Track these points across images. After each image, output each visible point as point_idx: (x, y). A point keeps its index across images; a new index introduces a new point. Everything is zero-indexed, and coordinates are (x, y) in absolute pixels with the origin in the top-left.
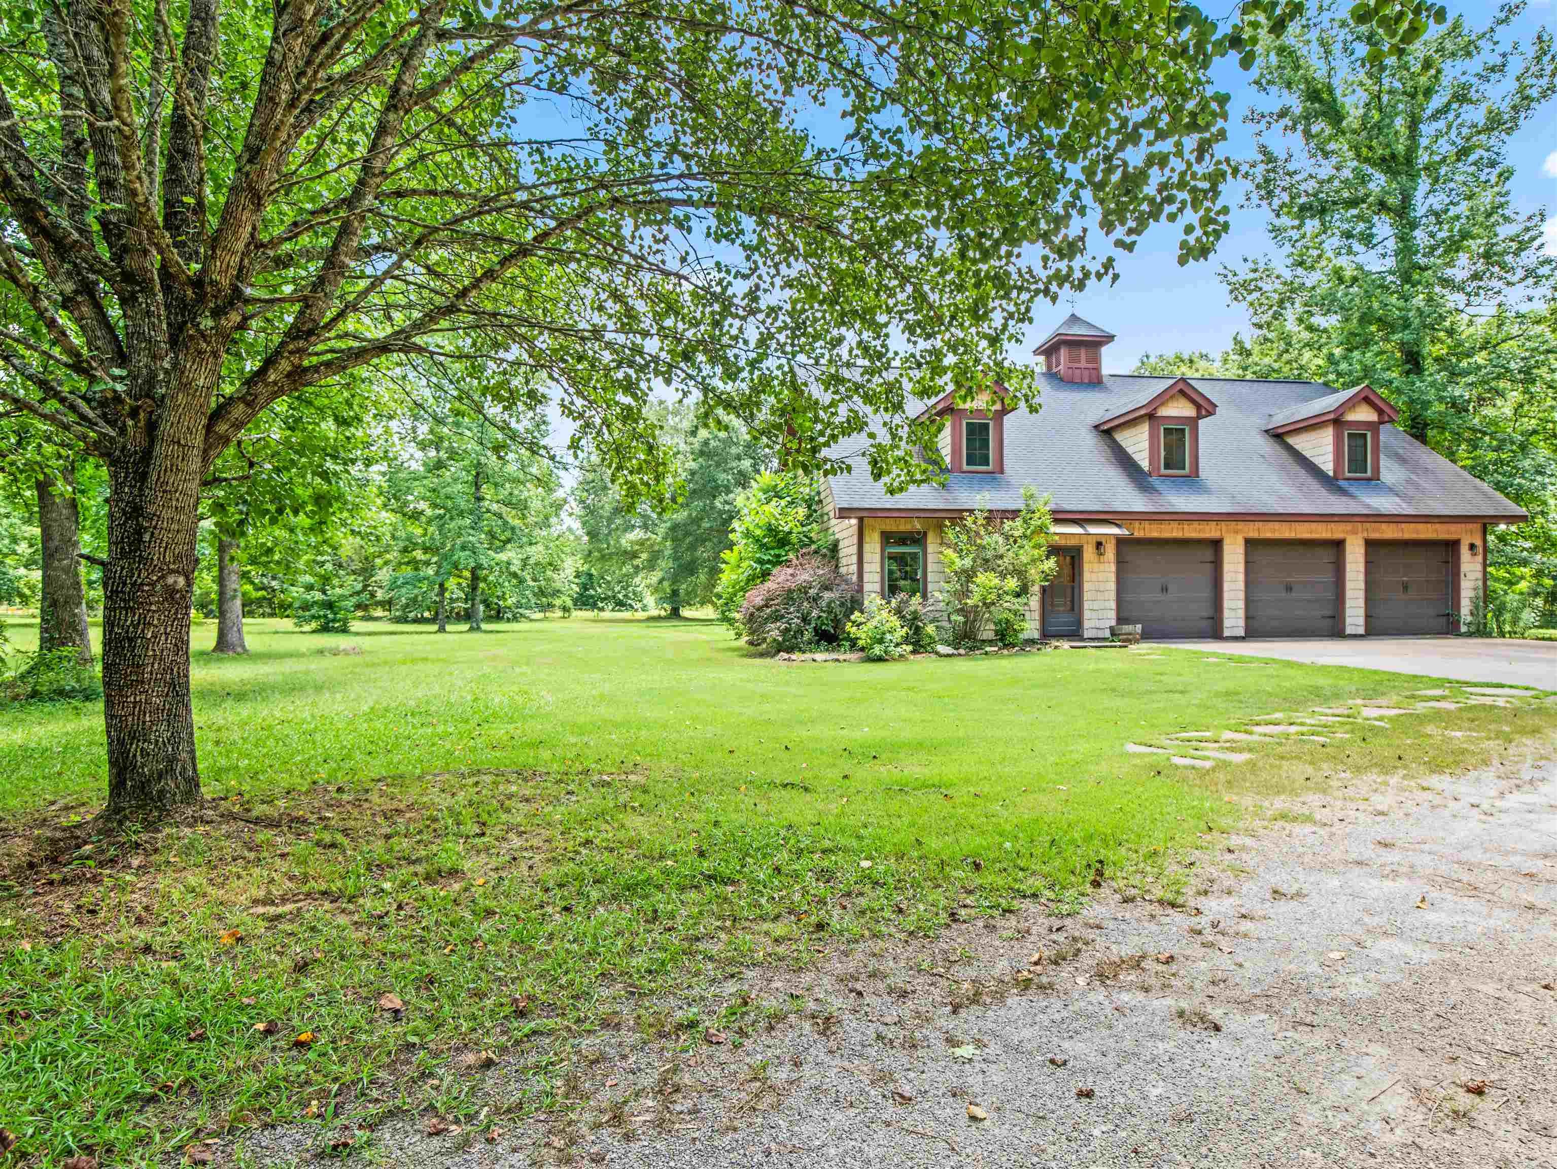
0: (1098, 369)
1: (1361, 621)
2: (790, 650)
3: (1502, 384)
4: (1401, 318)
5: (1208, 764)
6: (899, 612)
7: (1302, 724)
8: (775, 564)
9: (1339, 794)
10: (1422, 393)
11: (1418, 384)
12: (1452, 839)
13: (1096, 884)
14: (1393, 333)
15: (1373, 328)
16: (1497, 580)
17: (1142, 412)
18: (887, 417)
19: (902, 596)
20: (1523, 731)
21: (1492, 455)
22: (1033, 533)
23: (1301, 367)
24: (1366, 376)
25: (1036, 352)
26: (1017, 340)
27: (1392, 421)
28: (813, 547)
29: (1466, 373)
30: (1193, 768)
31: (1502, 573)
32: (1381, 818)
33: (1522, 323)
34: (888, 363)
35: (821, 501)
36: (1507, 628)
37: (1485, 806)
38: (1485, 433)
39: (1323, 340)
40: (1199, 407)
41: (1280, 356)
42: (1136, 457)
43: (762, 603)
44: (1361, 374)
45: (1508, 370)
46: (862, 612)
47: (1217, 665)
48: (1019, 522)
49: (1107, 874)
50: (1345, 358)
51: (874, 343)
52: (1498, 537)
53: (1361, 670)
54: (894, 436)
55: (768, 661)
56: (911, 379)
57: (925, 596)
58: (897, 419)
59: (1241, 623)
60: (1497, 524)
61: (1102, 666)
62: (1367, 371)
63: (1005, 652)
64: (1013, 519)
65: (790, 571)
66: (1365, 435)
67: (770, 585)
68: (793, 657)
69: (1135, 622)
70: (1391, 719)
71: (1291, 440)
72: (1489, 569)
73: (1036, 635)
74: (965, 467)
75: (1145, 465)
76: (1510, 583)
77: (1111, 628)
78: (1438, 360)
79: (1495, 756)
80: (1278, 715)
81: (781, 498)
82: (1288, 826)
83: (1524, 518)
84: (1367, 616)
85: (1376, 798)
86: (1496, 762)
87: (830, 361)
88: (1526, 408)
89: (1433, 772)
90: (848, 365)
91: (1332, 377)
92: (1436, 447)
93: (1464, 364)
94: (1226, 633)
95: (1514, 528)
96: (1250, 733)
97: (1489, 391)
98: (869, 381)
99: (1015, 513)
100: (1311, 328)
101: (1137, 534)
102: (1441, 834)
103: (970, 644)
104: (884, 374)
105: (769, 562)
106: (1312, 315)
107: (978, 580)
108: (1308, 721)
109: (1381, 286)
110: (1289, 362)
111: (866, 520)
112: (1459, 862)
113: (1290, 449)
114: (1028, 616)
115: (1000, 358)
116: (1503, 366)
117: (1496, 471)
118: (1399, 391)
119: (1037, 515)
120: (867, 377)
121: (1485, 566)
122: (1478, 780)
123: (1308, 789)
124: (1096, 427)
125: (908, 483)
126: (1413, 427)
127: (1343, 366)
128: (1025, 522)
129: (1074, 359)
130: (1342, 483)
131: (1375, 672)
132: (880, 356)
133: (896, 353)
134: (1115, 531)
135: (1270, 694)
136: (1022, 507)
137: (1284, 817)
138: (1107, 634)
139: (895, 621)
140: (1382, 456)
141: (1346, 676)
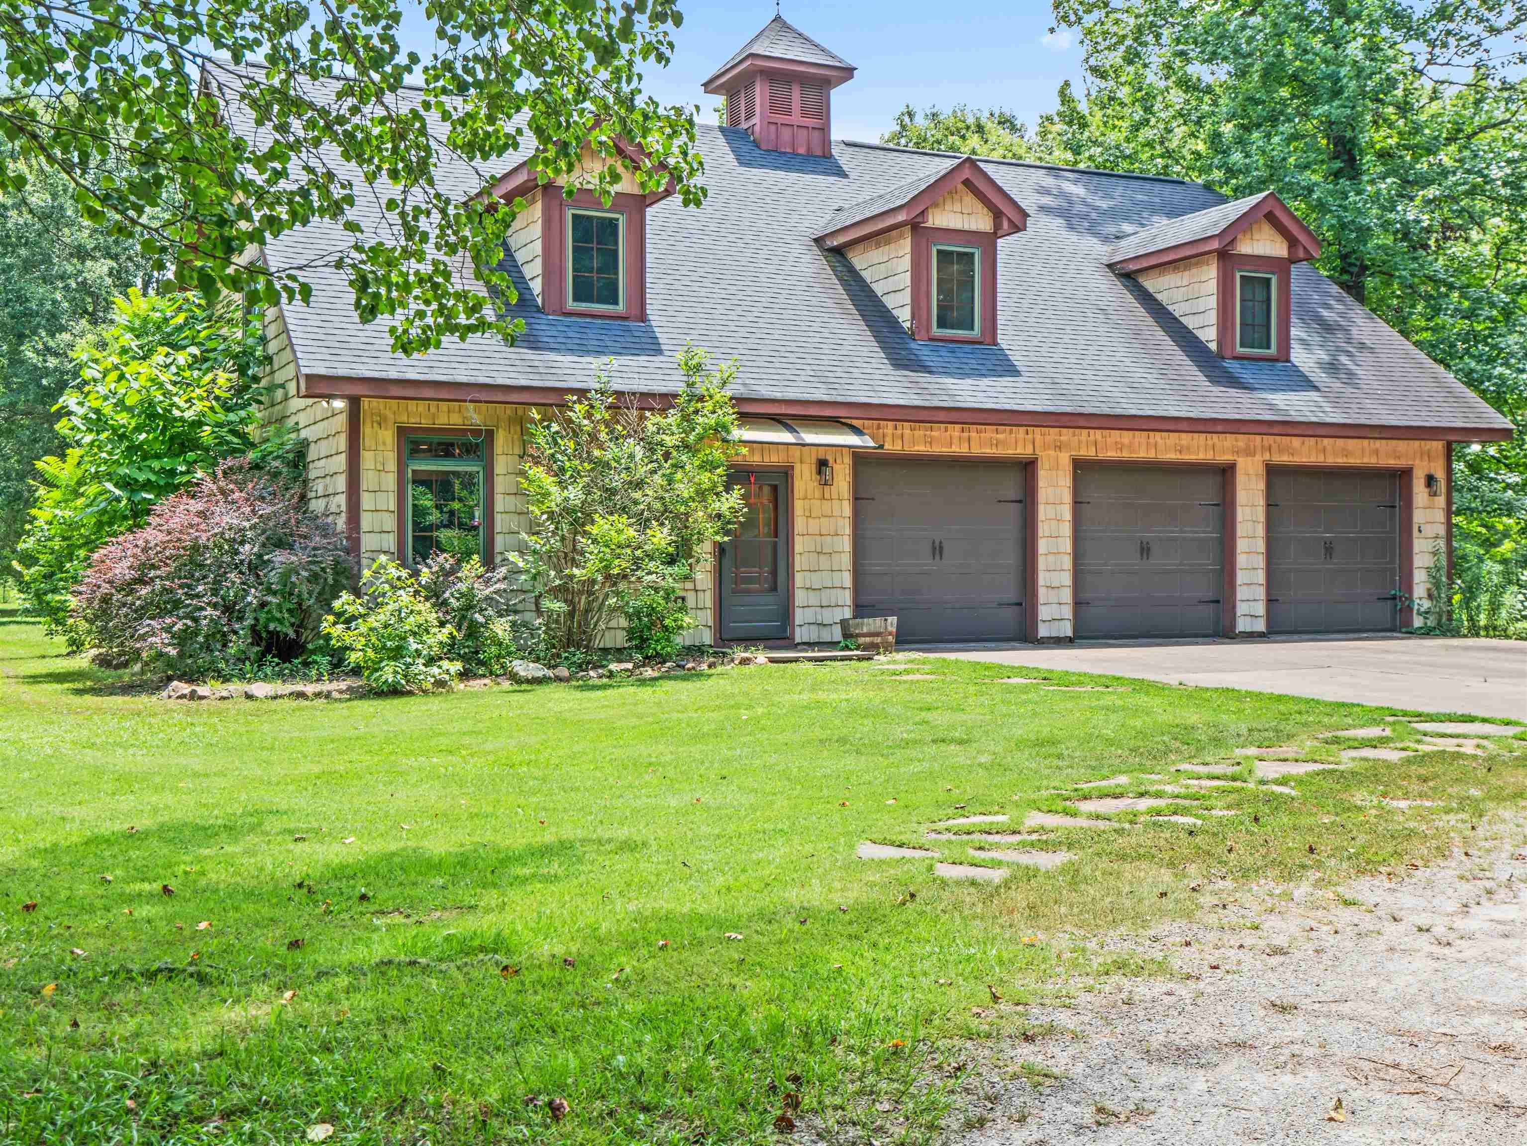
0: (824, 130)
1: (1260, 609)
2: (191, 676)
3: (1480, 204)
4: (1328, 77)
5: (997, 876)
6: (434, 594)
7: (1158, 795)
8: (162, 490)
9: (1212, 919)
10: (1359, 211)
11: (1352, 197)
12: (1387, 991)
13: (785, 1125)
14: (1316, 104)
15: (1284, 92)
16: (1467, 536)
17: (901, 217)
18: (394, 190)
19: (445, 560)
20: (1499, 798)
21: (1463, 325)
22: (701, 438)
23: (1168, 154)
24: (1270, 179)
25: (709, 86)
26: (660, 57)
27: (1309, 258)
28: (252, 455)
29: (1425, 182)
30: (973, 883)
31: (1476, 527)
32: (1279, 959)
33: (1508, 100)
34: (398, 78)
35: (269, 359)
36: (1483, 620)
37: (1439, 930)
38: (1451, 287)
39: (1205, 108)
40: (997, 215)
41: (1135, 128)
42: (890, 302)
43: (129, 575)
44: (1264, 173)
45: (1488, 180)
46: (357, 592)
47: (1025, 689)
48: (673, 418)
49: (808, 1100)
50: (1240, 141)
51: (366, 30)
52: (1470, 466)
53: (1258, 696)
54: (410, 232)
55: (143, 701)
56: (446, 116)
57: (489, 562)
58: (417, 196)
59: (1067, 612)
60: (1468, 443)
61: (822, 696)
62: (1275, 169)
63: (649, 672)
64: (663, 411)
65: (196, 506)
66: (1268, 281)
67: (151, 535)
68: (202, 690)
69: (884, 613)
70: (1300, 781)
71: (1150, 284)
72: (1456, 520)
73: (707, 638)
74: (571, 304)
75: (904, 316)
76: (1489, 544)
77: (844, 623)
78: (1384, 155)
79: (1458, 840)
80: (1123, 779)
81: (176, 347)
82: (1126, 984)
83: (1506, 433)
84: (1270, 601)
85: (1272, 922)
86: (1458, 852)
87: (273, 59)
88: (1514, 245)
89: (1361, 872)
90: (313, 71)
91: (1218, 175)
92: (1377, 309)
93: (1422, 166)
94: (1043, 631)
95: (1492, 451)
96: (1074, 815)
97: (1460, 213)
98: (355, 110)
99: (666, 401)
100: (1187, 85)
101: (892, 446)
102: (1372, 982)
103: (579, 657)
104: (389, 98)
105: (147, 485)
106: (1188, 61)
107: (594, 530)
108: (1169, 789)
109: (1298, 18)
110: (1149, 144)
111: (365, 403)
112: (1399, 1033)
113: (1147, 299)
114: (691, 602)
115: (626, 89)
116: (1480, 173)
117: (1467, 351)
118: (1321, 207)
119: (709, 405)
120: (351, 101)
121: (1449, 513)
122: (1430, 884)
123: (1163, 913)
124: (818, 241)
125: (440, 330)
126: (1344, 271)
127: (1237, 157)
128: (686, 418)
129: (778, 106)
130: (1230, 364)
131: (1279, 698)
132: (378, 60)
133: (414, 58)
134: (853, 440)
135: (1110, 742)
136: (681, 388)
137: (1121, 966)
138: (837, 634)
139: (427, 612)
140: (1294, 319)
141: (1233, 706)
